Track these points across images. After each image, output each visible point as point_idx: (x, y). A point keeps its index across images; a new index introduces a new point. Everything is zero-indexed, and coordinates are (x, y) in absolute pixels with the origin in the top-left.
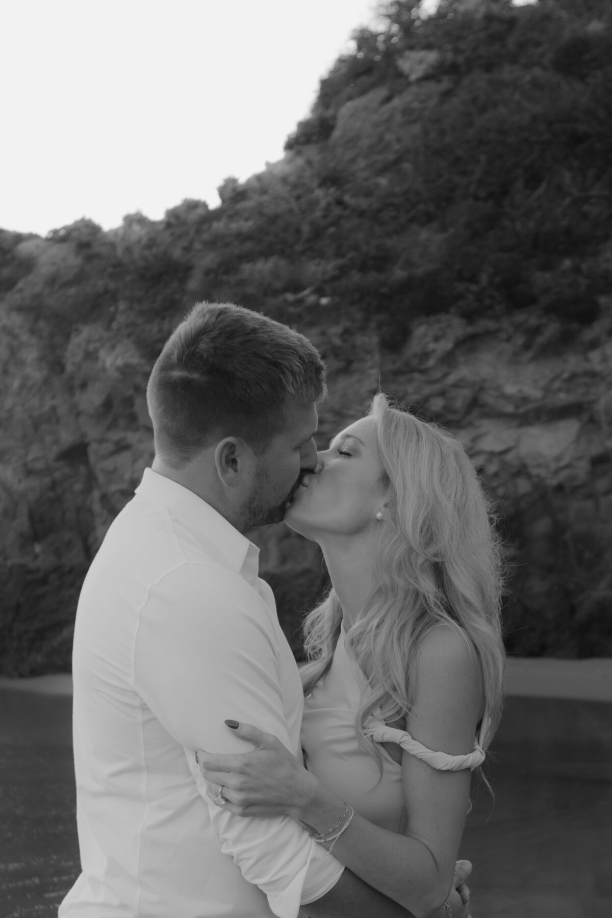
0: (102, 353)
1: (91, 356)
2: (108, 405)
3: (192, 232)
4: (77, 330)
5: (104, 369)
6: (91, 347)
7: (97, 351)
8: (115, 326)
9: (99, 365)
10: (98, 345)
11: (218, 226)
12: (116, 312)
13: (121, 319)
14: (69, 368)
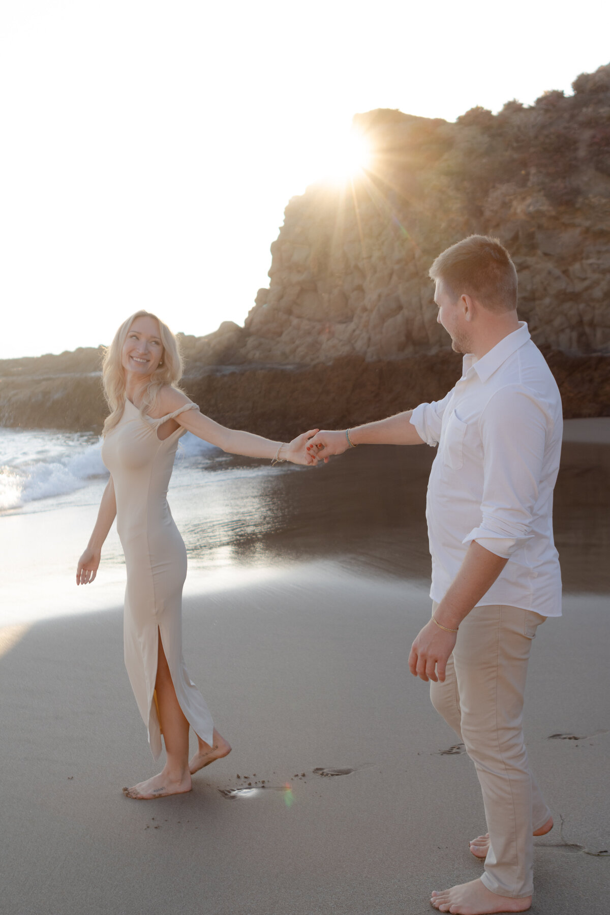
0: (515, 203)
1: (506, 205)
2: (515, 238)
3: (566, 115)
4: (494, 187)
5: (515, 214)
6: (507, 199)
7: (511, 201)
8: (529, 184)
9: (512, 210)
10: (512, 197)
11: (588, 111)
12: (528, 174)
13: (533, 179)
14: (488, 214)
